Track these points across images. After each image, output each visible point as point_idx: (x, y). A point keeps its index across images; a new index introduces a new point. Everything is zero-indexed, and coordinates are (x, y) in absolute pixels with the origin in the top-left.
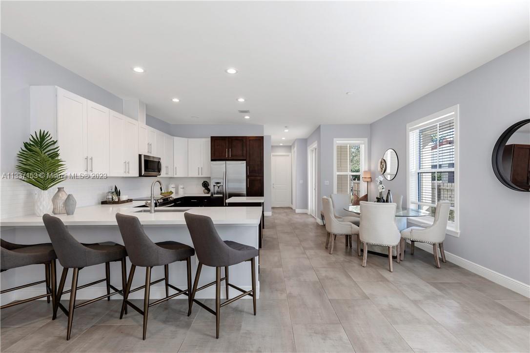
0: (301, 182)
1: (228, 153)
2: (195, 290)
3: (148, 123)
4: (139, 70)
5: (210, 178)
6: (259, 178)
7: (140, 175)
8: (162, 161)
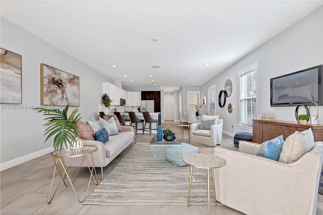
0: (177, 108)
1: (148, 97)
2: (144, 129)
3: (122, 88)
4: (126, 76)
5: (141, 106)
6: (159, 106)
7: (121, 105)
8: (126, 100)
